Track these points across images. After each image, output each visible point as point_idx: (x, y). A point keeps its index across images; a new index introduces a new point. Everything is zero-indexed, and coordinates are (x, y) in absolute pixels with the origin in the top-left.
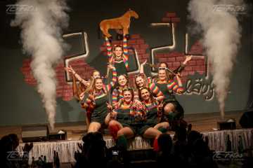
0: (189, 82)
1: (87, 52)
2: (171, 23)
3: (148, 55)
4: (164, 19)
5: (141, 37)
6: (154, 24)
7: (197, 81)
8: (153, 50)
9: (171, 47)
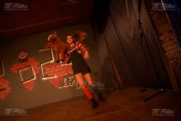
0: (65, 79)
1: (4, 72)
2: (50, 48)
3: (39, 68)
4: (46, 47)
5: (34, 59)
6: (40, 51)
7: (70, 78)
8: (42, 65)
9: (52, 61)
